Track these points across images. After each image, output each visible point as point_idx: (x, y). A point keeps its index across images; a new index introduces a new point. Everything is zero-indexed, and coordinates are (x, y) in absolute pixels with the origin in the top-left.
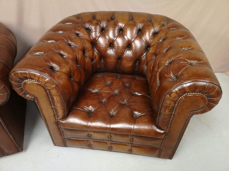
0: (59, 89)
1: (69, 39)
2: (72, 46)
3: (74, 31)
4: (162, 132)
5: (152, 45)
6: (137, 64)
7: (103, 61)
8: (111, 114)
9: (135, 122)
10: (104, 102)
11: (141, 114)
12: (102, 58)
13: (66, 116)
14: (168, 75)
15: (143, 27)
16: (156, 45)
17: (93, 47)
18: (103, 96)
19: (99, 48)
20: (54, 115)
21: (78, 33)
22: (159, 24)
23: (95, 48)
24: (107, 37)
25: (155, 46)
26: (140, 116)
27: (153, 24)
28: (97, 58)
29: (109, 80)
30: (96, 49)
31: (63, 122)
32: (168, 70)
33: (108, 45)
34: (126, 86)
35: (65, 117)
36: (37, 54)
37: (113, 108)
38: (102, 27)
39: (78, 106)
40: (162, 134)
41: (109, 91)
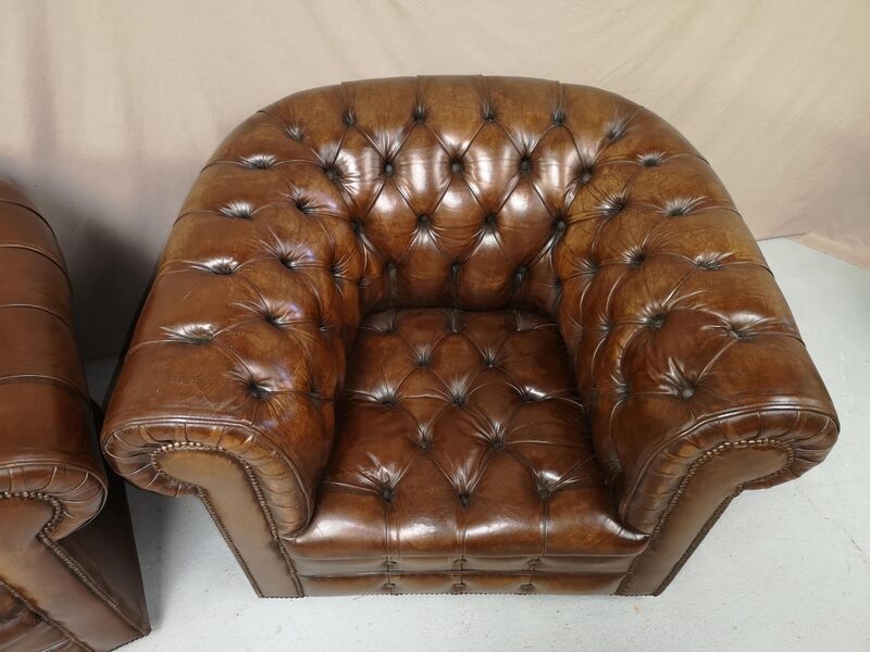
0: (290, 459)
1: (280, 235)
2: (293, 264)
3: (288, 195)
4: (639, 537)
5: (576, 217)
6: (520, 276)
7: (393, 273)
8: (460, 489)
9: (548, 516)
10: (424, 439)
11: (563, 479)
12: (391, 265)
13: (308, 522)
14: (660, 372)
15: (539, 149)
16: (593, 221)
17: (356, 232)
18: (417, 415)
19: (381, 235)
20: (268, 524)
21: (303, 199)
22: (596, 136)
23: (363, 236)
24: (405, 192)
25: (588, 226)
26: (560, 490)
27: (575, 137)
28: (375, 270)
29: (424, 343)
30: (368, 238)
31: (299, 540)
32: (660, 354)
33: (414, 223)
34: (488, 363)
35: (306, 524)
36: (182, 332)
37: (463, 465)
38: (383, 153)
39: (339, 475)
40: (639, 543)
41: (433, 392)
